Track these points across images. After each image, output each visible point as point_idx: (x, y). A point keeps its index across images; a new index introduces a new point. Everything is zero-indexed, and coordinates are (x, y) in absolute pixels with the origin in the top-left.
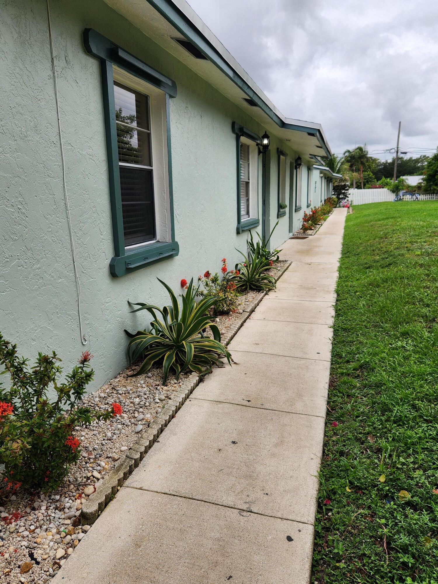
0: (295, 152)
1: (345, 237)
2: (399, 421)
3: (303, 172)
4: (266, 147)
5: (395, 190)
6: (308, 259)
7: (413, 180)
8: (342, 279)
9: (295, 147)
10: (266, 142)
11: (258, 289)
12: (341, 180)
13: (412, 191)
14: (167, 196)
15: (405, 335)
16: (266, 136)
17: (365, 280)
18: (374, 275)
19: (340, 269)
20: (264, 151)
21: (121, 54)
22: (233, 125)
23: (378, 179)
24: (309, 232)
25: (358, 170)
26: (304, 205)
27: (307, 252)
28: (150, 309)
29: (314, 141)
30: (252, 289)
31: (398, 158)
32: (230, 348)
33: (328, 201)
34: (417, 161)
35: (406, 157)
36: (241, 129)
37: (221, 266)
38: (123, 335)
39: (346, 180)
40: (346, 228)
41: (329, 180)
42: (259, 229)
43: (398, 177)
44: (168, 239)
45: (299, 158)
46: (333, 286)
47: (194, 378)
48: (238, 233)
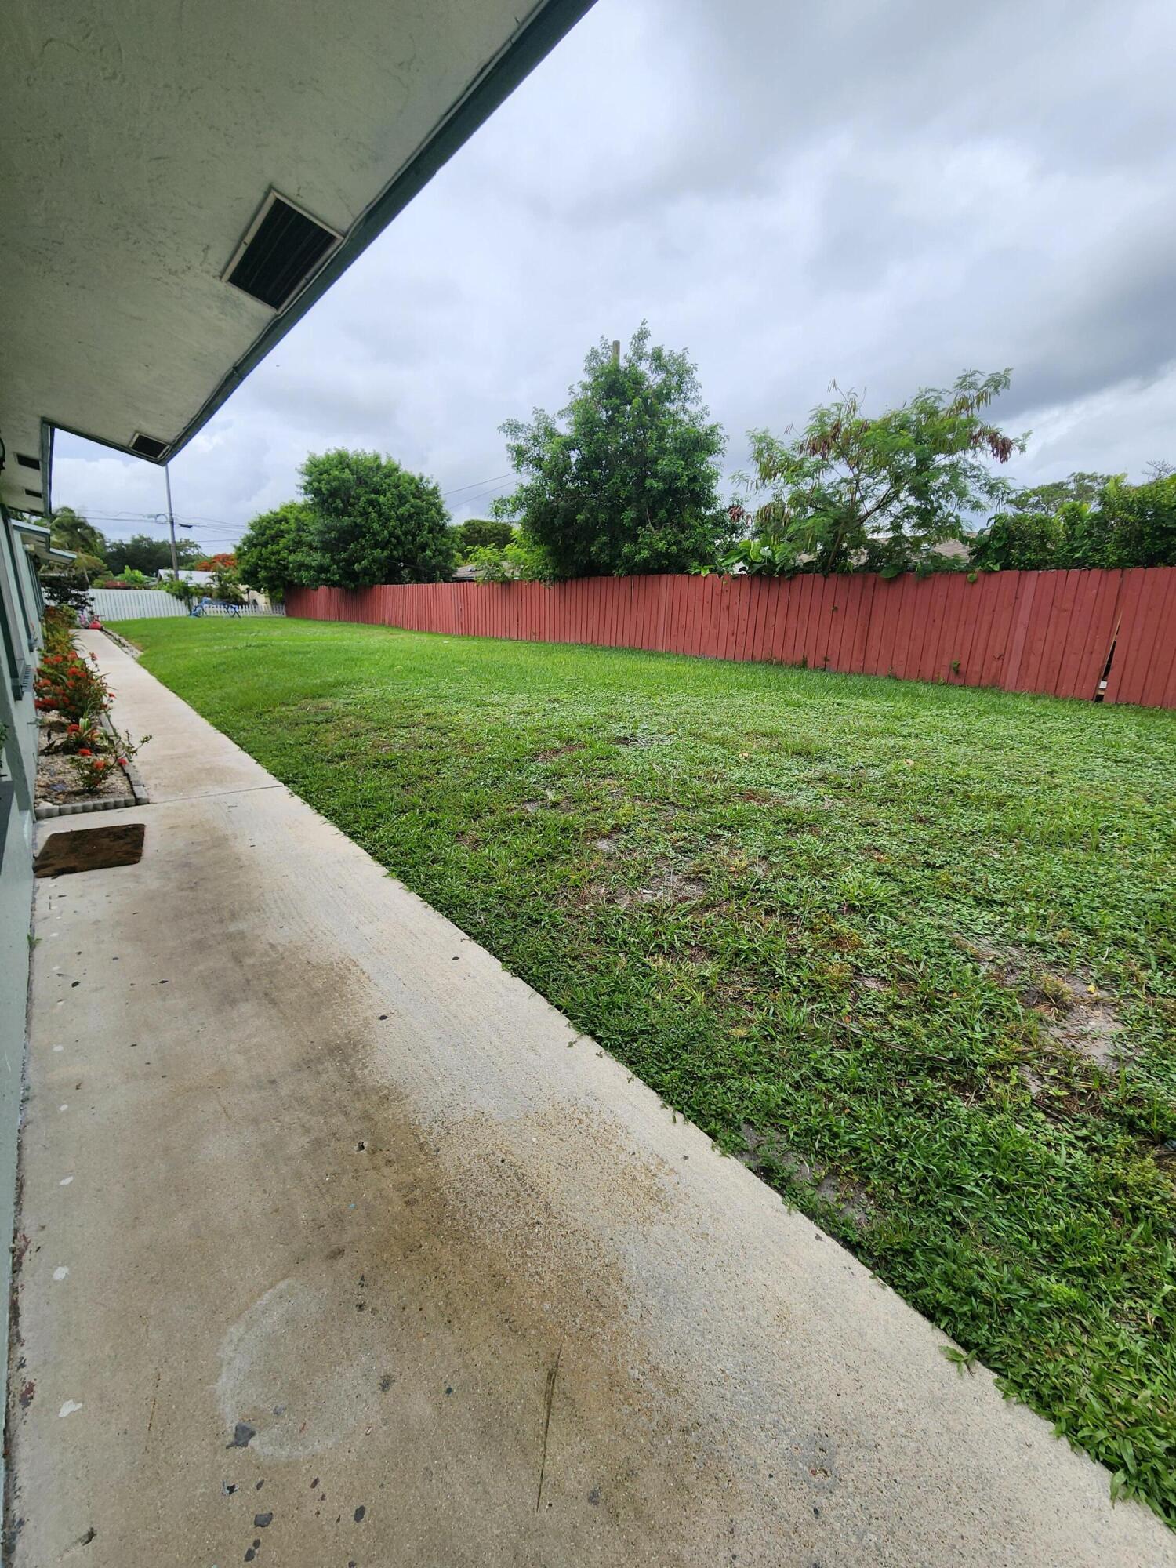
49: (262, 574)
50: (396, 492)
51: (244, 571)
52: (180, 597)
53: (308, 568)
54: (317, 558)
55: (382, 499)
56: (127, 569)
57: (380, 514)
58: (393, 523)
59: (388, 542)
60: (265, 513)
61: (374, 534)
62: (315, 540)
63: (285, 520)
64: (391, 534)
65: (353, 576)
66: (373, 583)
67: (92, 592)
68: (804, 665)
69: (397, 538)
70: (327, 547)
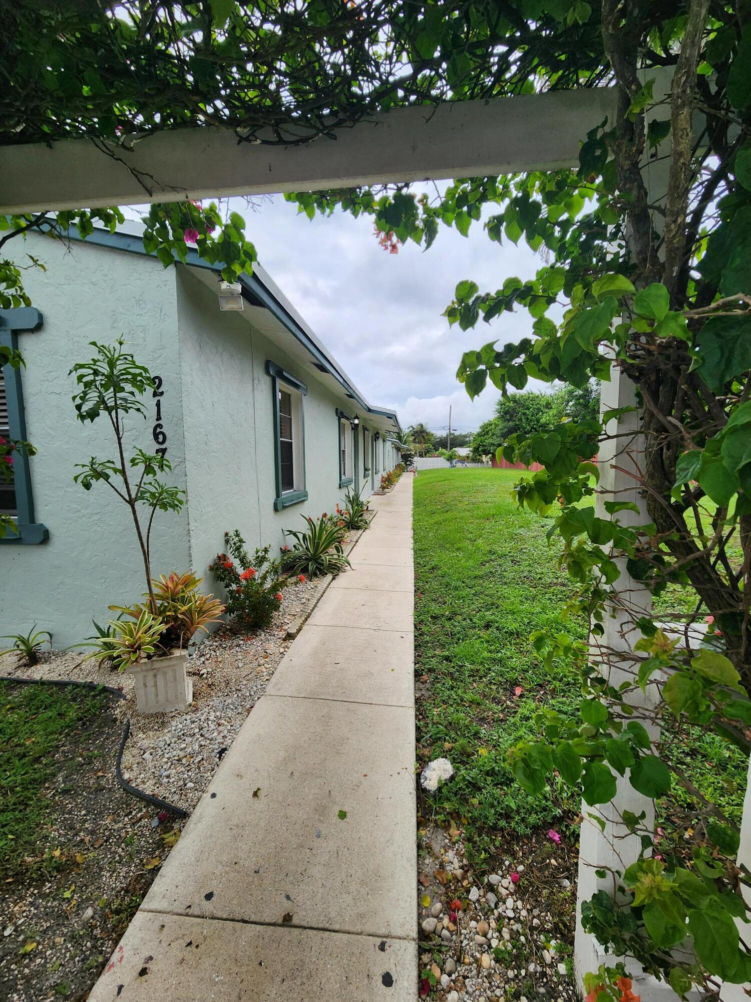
0: (375, 428)
1: (414, 494)
2: (456, 588)
3: (380, 442)
4: (357, 425)
5: (450, 459)
6: (389, 509)
7: (463, 452)
8: (416, 521)
9: (375, 425)
10: (356, 421)
11: (358, 528)
12: (408, 450)
13: (463, 460)
14: (301, 460)
15: (458, 549)
16: (356, 417)
17: (432, 521)
18: (437, 518)
19: (414, 515)
20: (355, 428)
21: (285, 374)
22: (337, 409)
23: (436, 450)
24: (387, 490)
25: (420, 442)
26: (381, 469)
27: (389, 504)
28: (295, 535)
29: (391, 422)
30: (353, 528)
31: (451, 434)
32: (349, 558)
33: (398, 466)
34: (465, 436)
35: (457, 433)
36: (342, 413)
37: (336, 509)
38: (279, 551)
39: (411, 450)
40: (414, 487)
41: (398, 449)
42: (353, 485)
43: (451, 449)
44: (302, 488)
45: (378, 433)
46: (411, 526)
47: (329, 577)
48: (340, 487)
49: (482, 448)
50: (536, 407)
51: (476, 447)
52: (448, 460)
53: (494, 445)
55: (528, 411)
56: (440, 449)
57: (527, 419)
63: (490, 425)
70: (503, 436)
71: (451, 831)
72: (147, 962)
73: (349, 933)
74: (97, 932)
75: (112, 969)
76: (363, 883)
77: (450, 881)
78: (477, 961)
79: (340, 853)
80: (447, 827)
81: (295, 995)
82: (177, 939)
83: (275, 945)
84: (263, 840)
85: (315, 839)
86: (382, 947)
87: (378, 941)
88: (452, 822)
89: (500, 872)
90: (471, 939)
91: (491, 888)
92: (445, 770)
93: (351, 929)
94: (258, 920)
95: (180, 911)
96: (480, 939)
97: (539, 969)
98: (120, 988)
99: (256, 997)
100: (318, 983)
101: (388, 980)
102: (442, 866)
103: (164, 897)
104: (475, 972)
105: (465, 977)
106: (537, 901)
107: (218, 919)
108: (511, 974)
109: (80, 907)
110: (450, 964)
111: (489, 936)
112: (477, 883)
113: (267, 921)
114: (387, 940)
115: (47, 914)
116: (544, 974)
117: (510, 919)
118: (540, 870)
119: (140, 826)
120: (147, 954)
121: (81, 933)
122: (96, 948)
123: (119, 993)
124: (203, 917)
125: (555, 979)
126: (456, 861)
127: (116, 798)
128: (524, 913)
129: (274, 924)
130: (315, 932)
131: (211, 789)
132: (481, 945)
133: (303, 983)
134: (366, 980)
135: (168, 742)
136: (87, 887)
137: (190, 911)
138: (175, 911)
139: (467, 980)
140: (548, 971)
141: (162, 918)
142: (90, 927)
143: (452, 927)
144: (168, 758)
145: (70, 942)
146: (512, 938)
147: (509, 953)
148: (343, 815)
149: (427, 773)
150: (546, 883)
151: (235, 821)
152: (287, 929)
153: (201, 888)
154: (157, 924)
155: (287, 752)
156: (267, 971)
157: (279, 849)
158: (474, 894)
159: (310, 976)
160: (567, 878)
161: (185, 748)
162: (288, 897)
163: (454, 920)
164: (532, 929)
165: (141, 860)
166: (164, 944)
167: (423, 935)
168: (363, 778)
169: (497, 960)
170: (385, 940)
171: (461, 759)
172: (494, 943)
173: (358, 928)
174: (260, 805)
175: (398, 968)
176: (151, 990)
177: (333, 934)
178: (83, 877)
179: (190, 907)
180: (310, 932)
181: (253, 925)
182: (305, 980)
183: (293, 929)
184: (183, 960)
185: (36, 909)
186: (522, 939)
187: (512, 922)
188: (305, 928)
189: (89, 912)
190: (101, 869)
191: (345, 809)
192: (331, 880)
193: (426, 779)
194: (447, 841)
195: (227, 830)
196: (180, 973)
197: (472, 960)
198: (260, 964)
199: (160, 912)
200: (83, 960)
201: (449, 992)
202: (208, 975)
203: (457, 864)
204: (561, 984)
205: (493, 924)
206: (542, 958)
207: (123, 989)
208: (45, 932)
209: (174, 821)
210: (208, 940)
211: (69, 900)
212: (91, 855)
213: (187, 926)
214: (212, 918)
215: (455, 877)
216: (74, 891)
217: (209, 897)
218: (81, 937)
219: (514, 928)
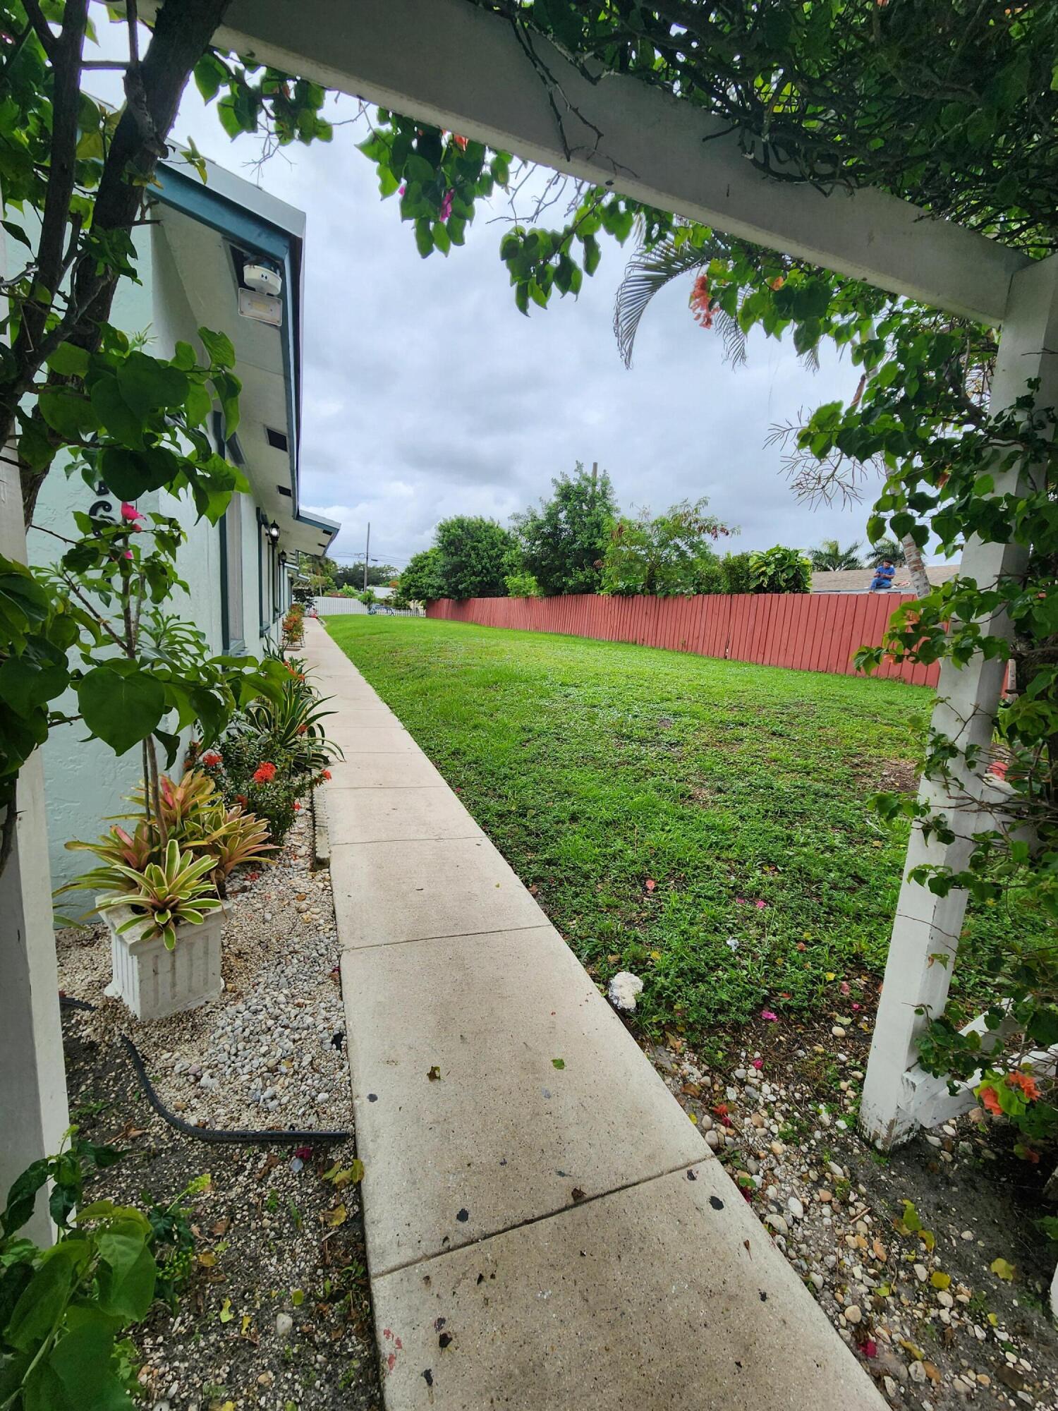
5: (368, 601)
7: (381, 592)
10: (275, 532)
15: (475, 727)
16: (276, 526)
19: (370, 682)
22: (259, 511)
24: (298, 644)
29: (322, 539)
42: (270, 634)
43: (363, 587)
45: (283, 553)
48: (260, 636)
49: (413, 590)
50: (490, 540)
51: (403, 589)
52: (365, 603)
53: (433, 587)
54: (438, 581)
55: (480, 545)
56: (345, 587)
57: (478, 554)
58: (485, 560)
59: (482, 572)
60: (420, 553)
61: (473, 567)
62: (438, 569)
63: (427, 558)
64: (483, 567)
65: (458, 592)
66: (470, 597)
67: (316, 598)
68: (635, 643)
69: (487, 570)
70: (446, 575)
71: (671, 1043)
72: (440, 1328)
73: (650, 1179)
74: (320, 1336)
75: (396, 1362)
76: (630, 1125)
77: (701, 1091)
78: (770, 1151)
79: (585, 1104)
80: (665, 1042)
81: (642, 1265)
82: (459, 1282)
83: (584, 1228)
84: (485, 1125)
85: (547, 1101)
86: (691, 1177)
87: (684, 1172)
88: (668, 1034)
89: (741, 1065)
90: (754, 1135)
91: (742, 1083)
92: (633, 984)
93: (650, 1174)
94: (544, 1213)
95: (436, 1250)
96: (761, 1131)
97: (824, 1134)
98: (427, 1375)
99: (602, 1289)
100: (655, 1240)
101: (717, 1204)
102: (684, 1078)
103: (399, 1245)
104: (774, 1161)
105: (772, 1169)
106: (786, 1078)
107: (493, 1234)
108: (804, 1148)
109: (262, 1323)
110: (752, 1164)
111: (767, 1125)
112: (728, 1082)
113: (556, 1208)
114: (691, 1167)
115: (210, 1358)
116: (830, 1136)
117: (774, 1103)
118: (775, 1049)
119: (275, 1179)
120: (433, 1319)
121: (295, 1350)
122: (336, 1356)
123: (430, 1381)
124: (472, 1243)
125: (841, 1136)
126: (695, 1070)
127: (196, 1157)
128: (783, 1093)
129: (566, 1209)
130: (616, 1194)
131: (362, 1089)
132: (765, 1136)
133: (641, 1249)
134: (697, 1213)
135: (233, 1051)
136: (252, 1292)
137: (451, 1244)
138: (430, 1252)
139: (775, 1171)
140: (832, 1131)
141: (417, 1270)
142: (303, 1337)
143: (732, 1132)
144: (251, 1073)
145: (286, 1370)
146: (786, 1118)
147: (793, 1131)
148: (559, 1064)
149: (615, 992)
150: (786, 1059)
151: (429, 1118)
152: (585, 1206)
153: (443, 1212)
154: (418, 1281)
155: (435, 1013)
156: (595, 1257)
157: (511, 1128)
158: (732, 1093)
159: (643, 1239)
160: (799, 1048)
161: (268, 1052)
162: (561, 1174)
163: (728, 1124)
164: (798, 1102)
165: (316, 1220)
166: (447, 1296)
167: (717, 1149)
168: (552, 1017)
169: (786, 1142)
170: (688, 1169)
171: (638, 966)
172: (775, 1129)
173: (657, 1170)
174: (447, 1085)
175: (718, 1188)
176: (473, 1352)
177: (637, 1187)
178: (231, 1283)
179: (446, 1239)
180: (613, 1197)
181: (544, 1221)
182: (641, 1245)
183: (592, 1203)
184: (486, 1299)
185: (182, 1361)
186: (796, 1114)
187: (778, 1104)
188: (602, 1196)
189: (284, 1321)
190: (255, 1259)
191: (558, 1057)
192: (596, 1136)
193: (617, 998)
194: (673, 1055)
195: (427, 1131)
196: (493, 1315)
197: (766, 1152)
198: (582, 1254)
199: (407, 1265)
200: (328, 1381)
201: (767, 1189)
202: (530, 1298)
203: (698, 1074)
204: (847, 1137)
205: (765, 1113)
206: (821, 1124)
207: (433, 1374)
208: (229, 1380)
209: (327, 1152)
210: (501, 1264)
211: (234, 1323)
212: (220, 1248)
213: (460, 1262)
214: (485, 1238)
215: (704, 1086)
216: (233, 1307)
217: (463, 1216)
218: (298, 1355)
219: (783, 1108)
